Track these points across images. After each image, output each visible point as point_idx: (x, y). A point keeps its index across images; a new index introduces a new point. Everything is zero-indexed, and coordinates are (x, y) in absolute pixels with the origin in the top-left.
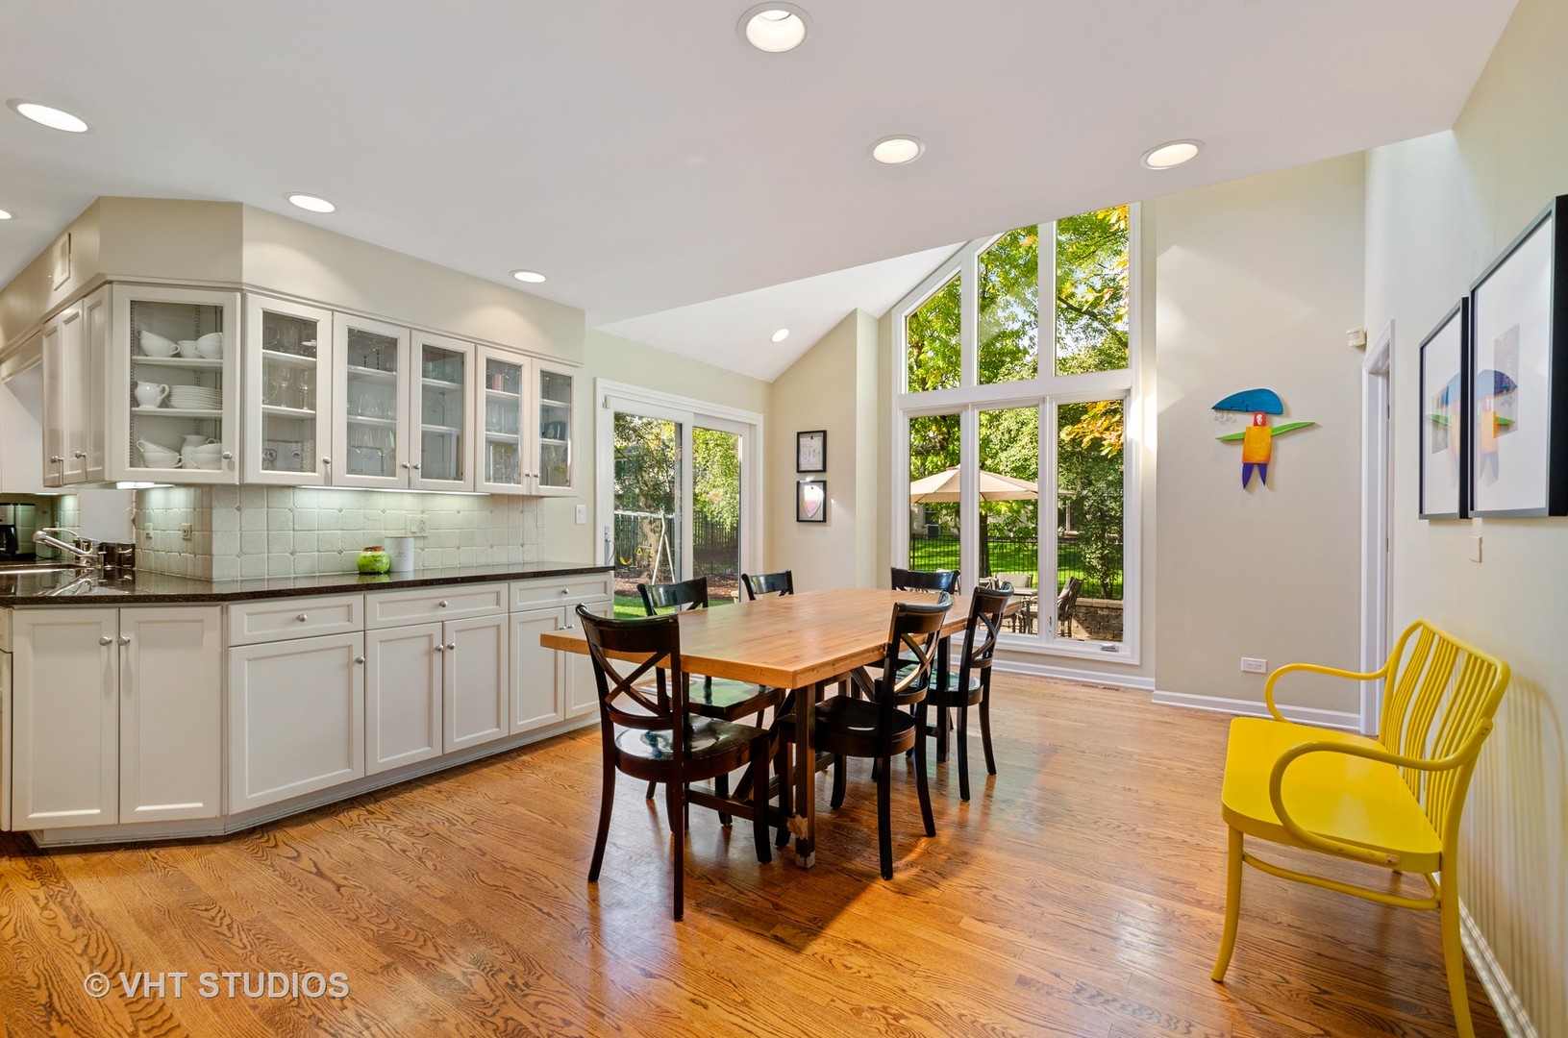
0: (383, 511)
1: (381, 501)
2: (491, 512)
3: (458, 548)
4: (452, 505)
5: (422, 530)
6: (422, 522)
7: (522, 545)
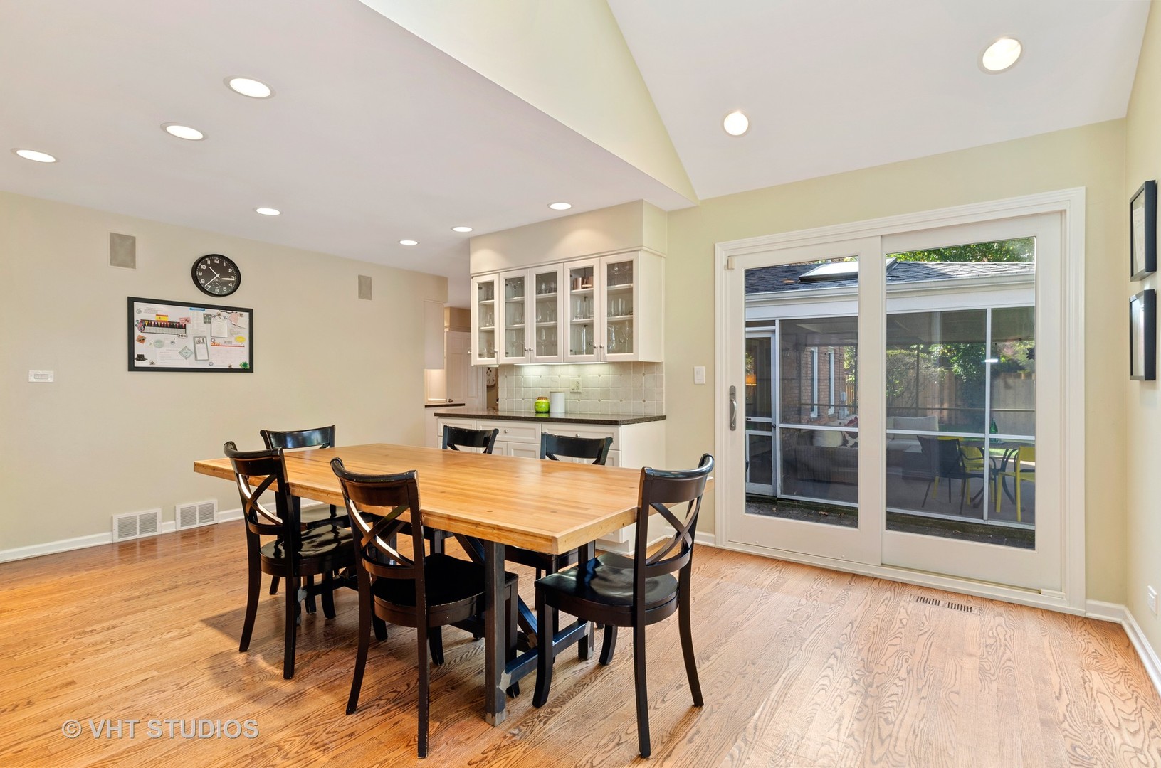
0: (559, 376)
1: (559, 370)
2: (621, 375)
3: (599, 400)
4: (596, 371)
5: (578, 388)
6: (578, 383)
7: (644, 401)
